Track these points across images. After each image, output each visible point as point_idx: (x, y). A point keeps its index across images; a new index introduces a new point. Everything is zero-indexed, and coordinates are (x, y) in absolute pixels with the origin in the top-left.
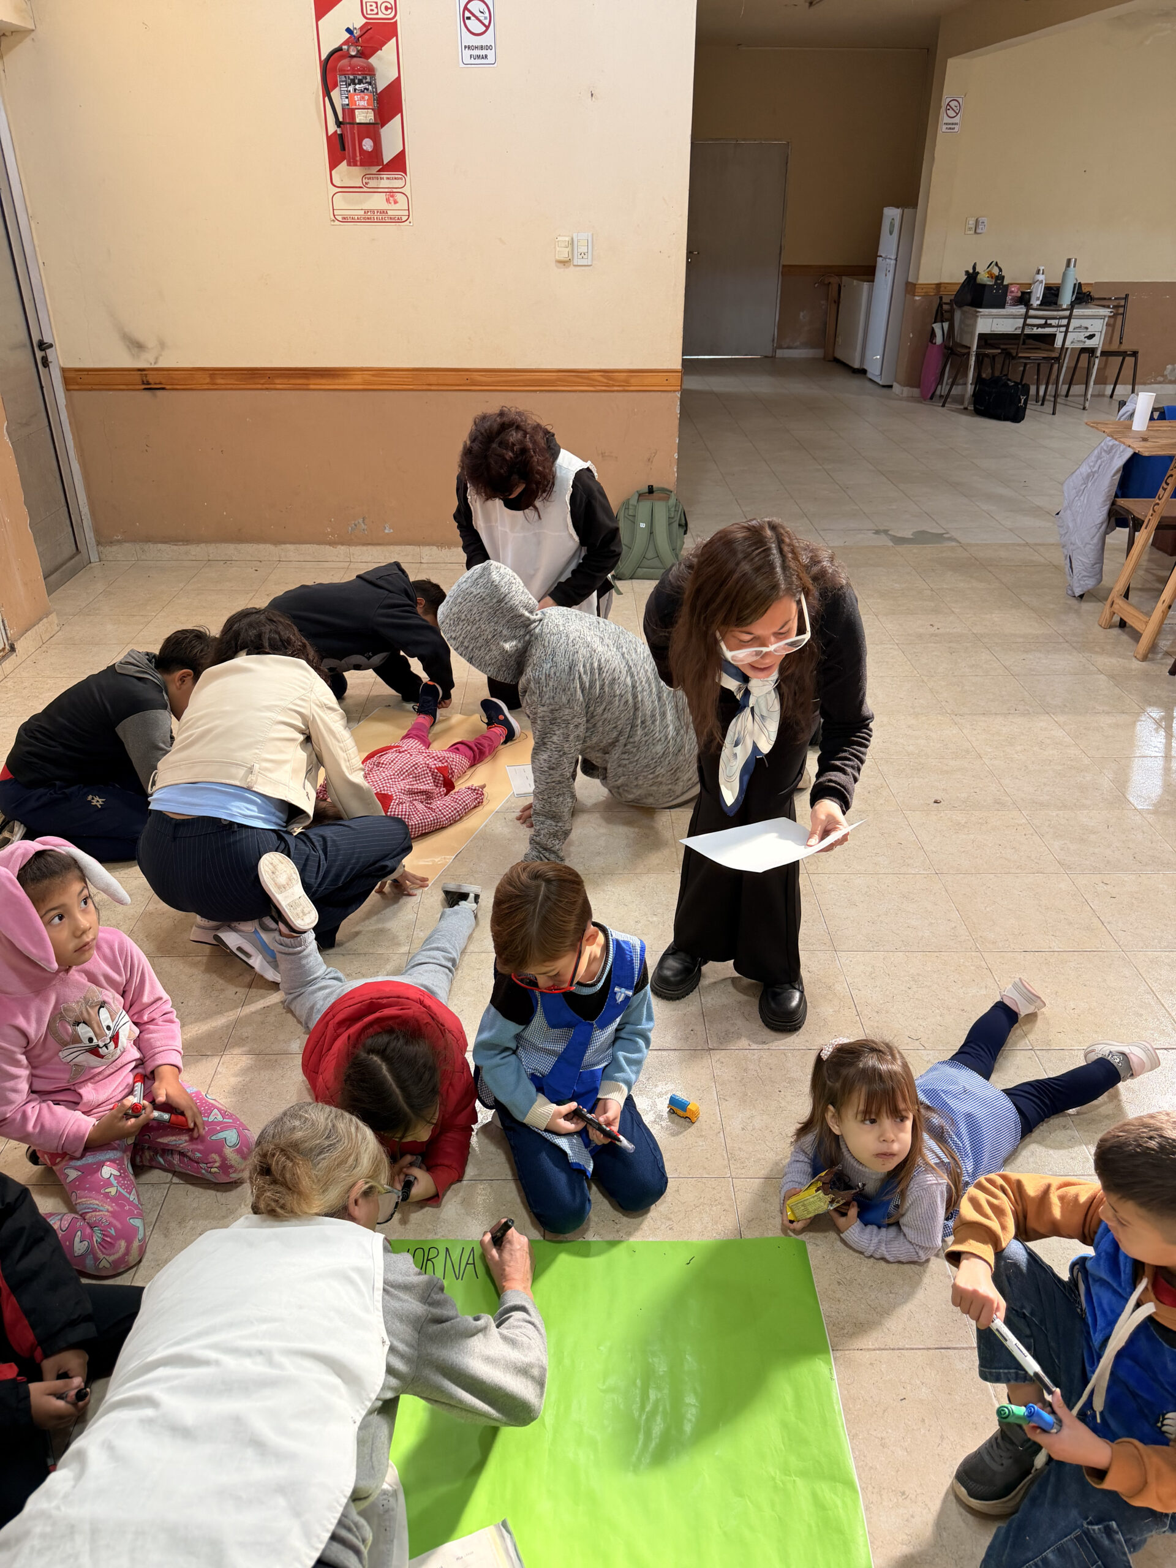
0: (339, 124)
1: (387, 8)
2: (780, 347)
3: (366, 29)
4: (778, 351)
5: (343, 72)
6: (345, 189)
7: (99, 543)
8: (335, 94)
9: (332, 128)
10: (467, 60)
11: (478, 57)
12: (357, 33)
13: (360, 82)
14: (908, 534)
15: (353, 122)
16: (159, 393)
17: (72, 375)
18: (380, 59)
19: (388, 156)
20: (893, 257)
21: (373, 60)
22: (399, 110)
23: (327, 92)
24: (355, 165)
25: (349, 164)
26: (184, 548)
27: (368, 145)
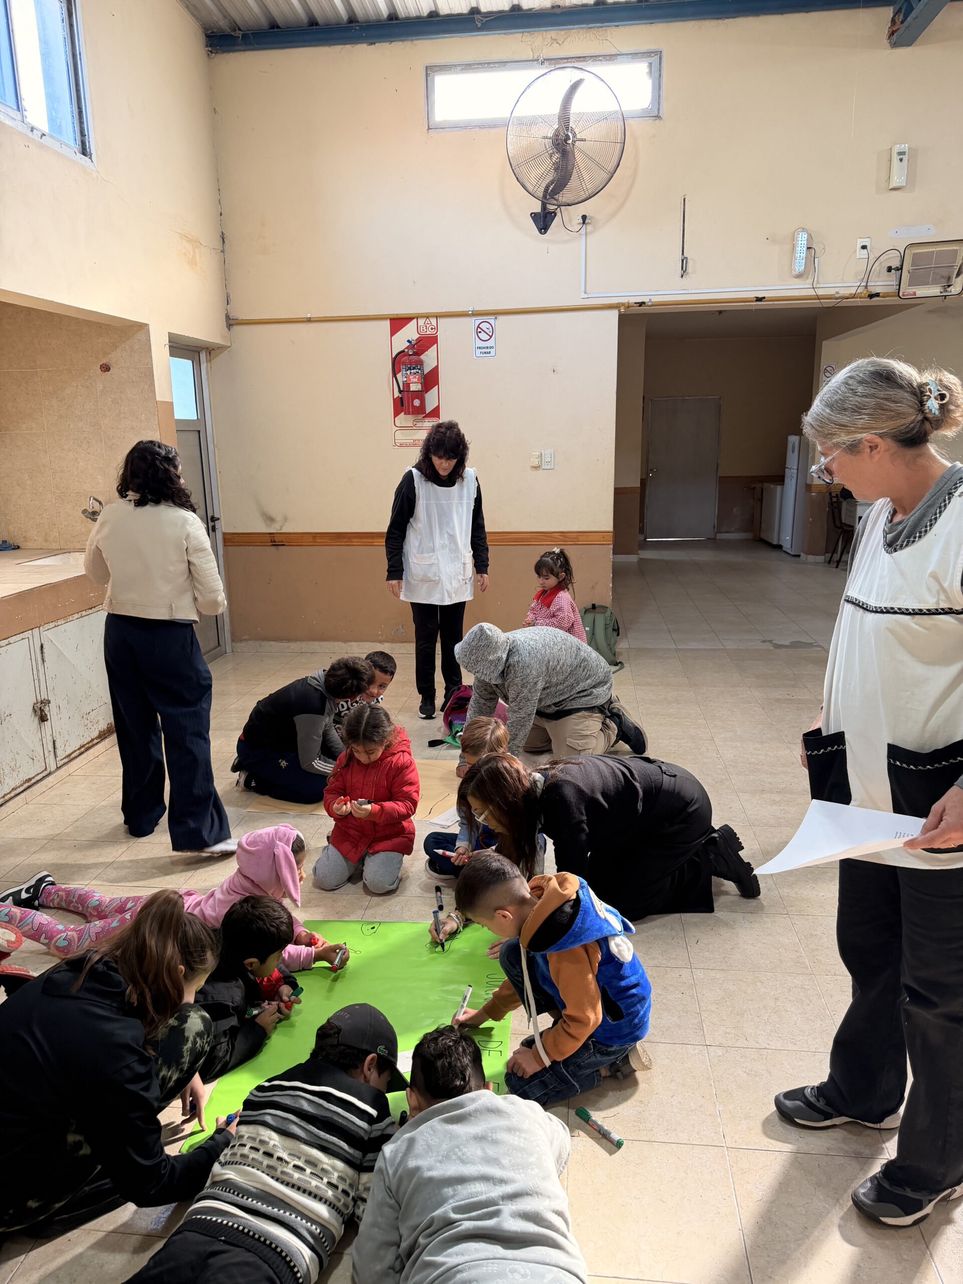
0: (400, 391)
1: (432, 329)
2: (720, 532)
3: (419, 340)
4: (718, 535)
5: (404, 364)
6: (402, 428)
7: (233, 641)
8: (399, 376)
9: (397, 394)
10: (478, 354)
11: (485, 353)
12: (413, 343)
13: (414, 368)
14: (787, 643)
15: (409, 391)
16: (281, 548)
17: (228, 537)
18: (427, 355)
19: (429, 409)
20: (796, 467)
21: (423, 357)
22: (437, 383)
23: (394, 374)
24: (409, 414)
25: (405, 414)
26: (285, 645)
27: (417, 403)
